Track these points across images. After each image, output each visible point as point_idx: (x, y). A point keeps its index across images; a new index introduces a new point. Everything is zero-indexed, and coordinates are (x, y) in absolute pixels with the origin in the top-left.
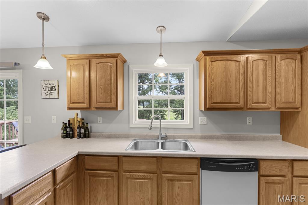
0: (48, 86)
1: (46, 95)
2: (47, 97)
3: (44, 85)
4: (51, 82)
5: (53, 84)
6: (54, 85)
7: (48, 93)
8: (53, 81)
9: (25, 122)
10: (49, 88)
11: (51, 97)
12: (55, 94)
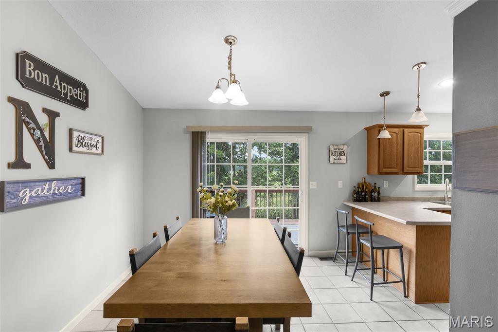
0: (337, 151)
1: (335, 159)
2: (336, 161)
3: (333, 150)
4: (341, 147)
5: (342, 149)
6: (344, 150)
7: (337, 158)
8: (342, 146)
9: (311, 188)
10: (338, 153)
11: (340, 161)
12: (344, 158)
